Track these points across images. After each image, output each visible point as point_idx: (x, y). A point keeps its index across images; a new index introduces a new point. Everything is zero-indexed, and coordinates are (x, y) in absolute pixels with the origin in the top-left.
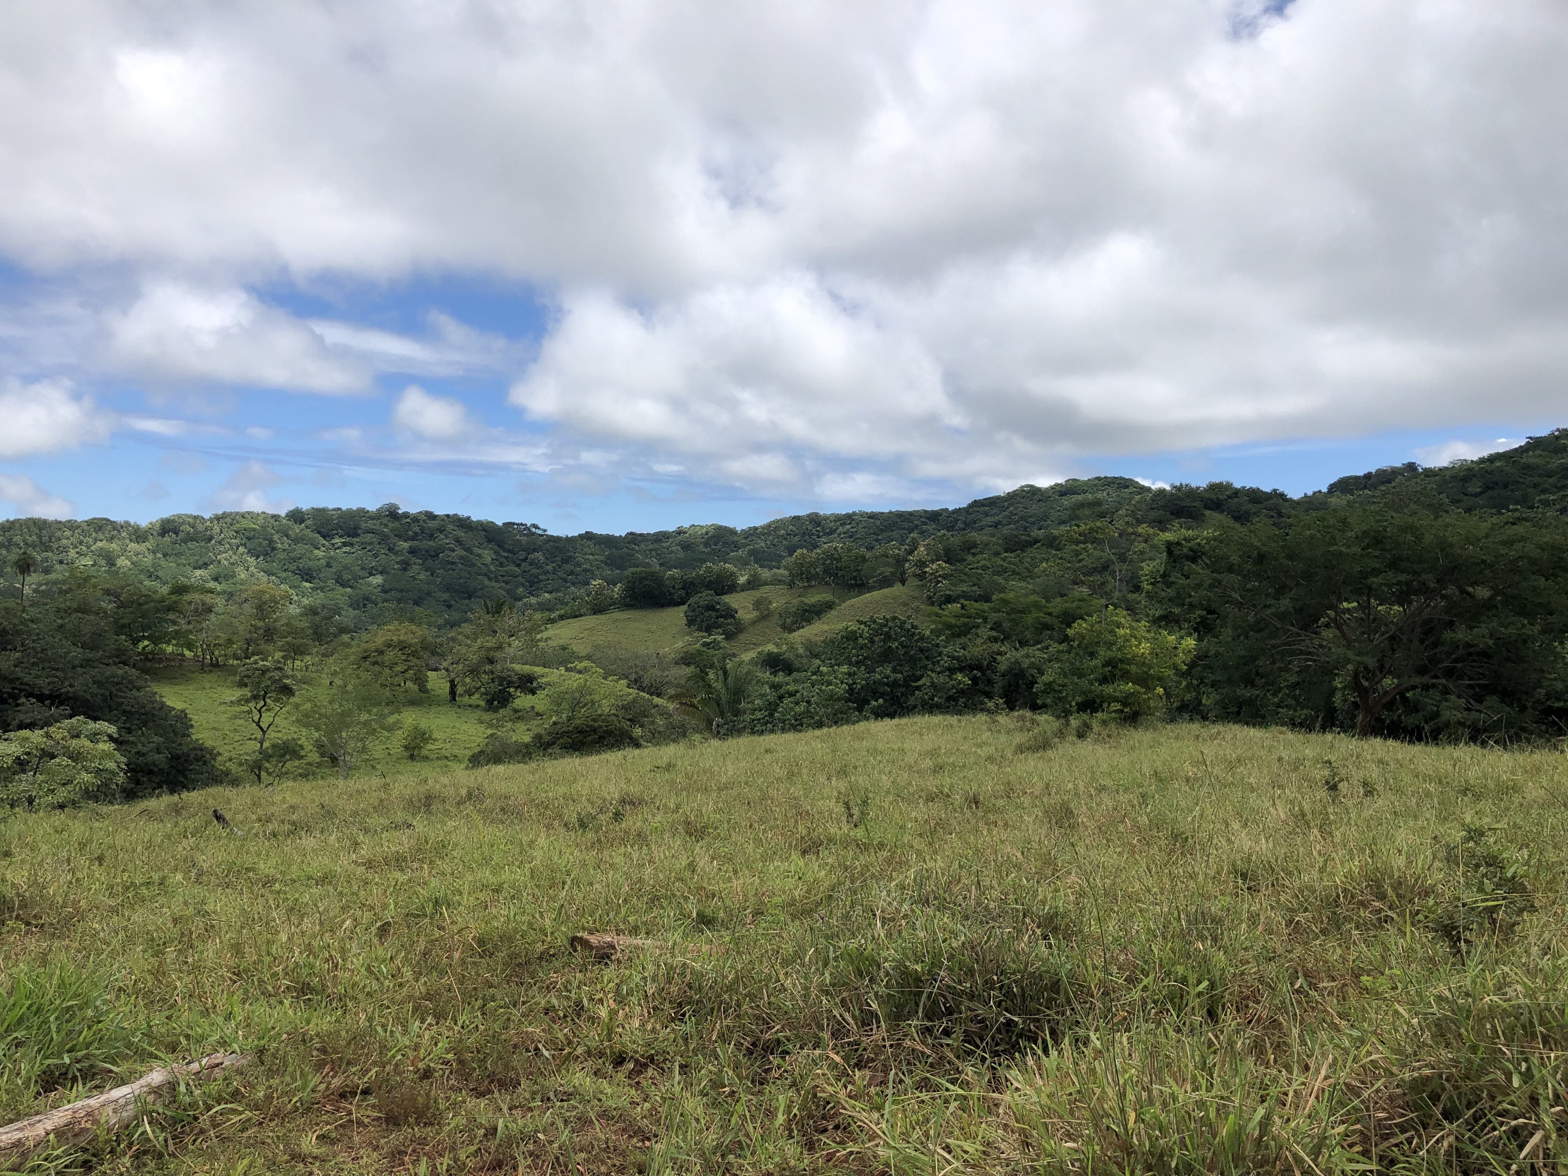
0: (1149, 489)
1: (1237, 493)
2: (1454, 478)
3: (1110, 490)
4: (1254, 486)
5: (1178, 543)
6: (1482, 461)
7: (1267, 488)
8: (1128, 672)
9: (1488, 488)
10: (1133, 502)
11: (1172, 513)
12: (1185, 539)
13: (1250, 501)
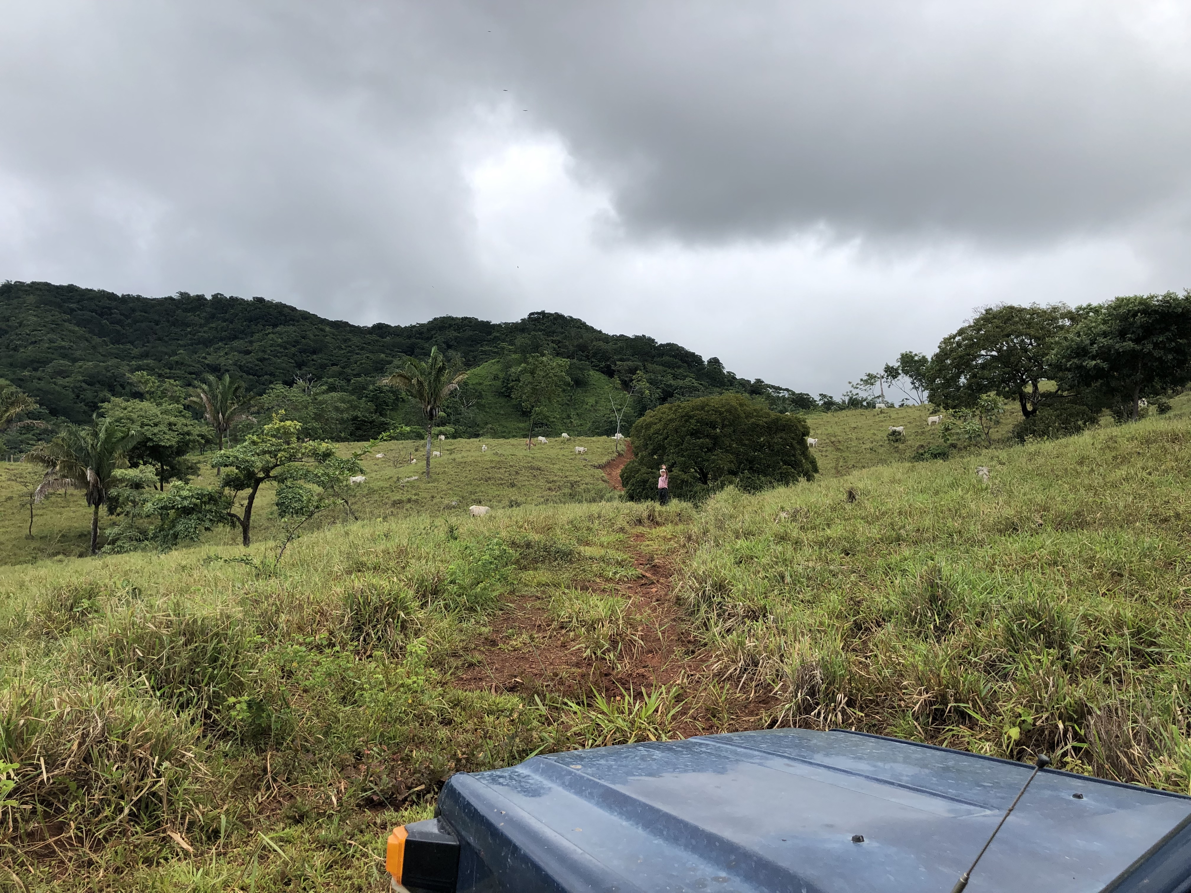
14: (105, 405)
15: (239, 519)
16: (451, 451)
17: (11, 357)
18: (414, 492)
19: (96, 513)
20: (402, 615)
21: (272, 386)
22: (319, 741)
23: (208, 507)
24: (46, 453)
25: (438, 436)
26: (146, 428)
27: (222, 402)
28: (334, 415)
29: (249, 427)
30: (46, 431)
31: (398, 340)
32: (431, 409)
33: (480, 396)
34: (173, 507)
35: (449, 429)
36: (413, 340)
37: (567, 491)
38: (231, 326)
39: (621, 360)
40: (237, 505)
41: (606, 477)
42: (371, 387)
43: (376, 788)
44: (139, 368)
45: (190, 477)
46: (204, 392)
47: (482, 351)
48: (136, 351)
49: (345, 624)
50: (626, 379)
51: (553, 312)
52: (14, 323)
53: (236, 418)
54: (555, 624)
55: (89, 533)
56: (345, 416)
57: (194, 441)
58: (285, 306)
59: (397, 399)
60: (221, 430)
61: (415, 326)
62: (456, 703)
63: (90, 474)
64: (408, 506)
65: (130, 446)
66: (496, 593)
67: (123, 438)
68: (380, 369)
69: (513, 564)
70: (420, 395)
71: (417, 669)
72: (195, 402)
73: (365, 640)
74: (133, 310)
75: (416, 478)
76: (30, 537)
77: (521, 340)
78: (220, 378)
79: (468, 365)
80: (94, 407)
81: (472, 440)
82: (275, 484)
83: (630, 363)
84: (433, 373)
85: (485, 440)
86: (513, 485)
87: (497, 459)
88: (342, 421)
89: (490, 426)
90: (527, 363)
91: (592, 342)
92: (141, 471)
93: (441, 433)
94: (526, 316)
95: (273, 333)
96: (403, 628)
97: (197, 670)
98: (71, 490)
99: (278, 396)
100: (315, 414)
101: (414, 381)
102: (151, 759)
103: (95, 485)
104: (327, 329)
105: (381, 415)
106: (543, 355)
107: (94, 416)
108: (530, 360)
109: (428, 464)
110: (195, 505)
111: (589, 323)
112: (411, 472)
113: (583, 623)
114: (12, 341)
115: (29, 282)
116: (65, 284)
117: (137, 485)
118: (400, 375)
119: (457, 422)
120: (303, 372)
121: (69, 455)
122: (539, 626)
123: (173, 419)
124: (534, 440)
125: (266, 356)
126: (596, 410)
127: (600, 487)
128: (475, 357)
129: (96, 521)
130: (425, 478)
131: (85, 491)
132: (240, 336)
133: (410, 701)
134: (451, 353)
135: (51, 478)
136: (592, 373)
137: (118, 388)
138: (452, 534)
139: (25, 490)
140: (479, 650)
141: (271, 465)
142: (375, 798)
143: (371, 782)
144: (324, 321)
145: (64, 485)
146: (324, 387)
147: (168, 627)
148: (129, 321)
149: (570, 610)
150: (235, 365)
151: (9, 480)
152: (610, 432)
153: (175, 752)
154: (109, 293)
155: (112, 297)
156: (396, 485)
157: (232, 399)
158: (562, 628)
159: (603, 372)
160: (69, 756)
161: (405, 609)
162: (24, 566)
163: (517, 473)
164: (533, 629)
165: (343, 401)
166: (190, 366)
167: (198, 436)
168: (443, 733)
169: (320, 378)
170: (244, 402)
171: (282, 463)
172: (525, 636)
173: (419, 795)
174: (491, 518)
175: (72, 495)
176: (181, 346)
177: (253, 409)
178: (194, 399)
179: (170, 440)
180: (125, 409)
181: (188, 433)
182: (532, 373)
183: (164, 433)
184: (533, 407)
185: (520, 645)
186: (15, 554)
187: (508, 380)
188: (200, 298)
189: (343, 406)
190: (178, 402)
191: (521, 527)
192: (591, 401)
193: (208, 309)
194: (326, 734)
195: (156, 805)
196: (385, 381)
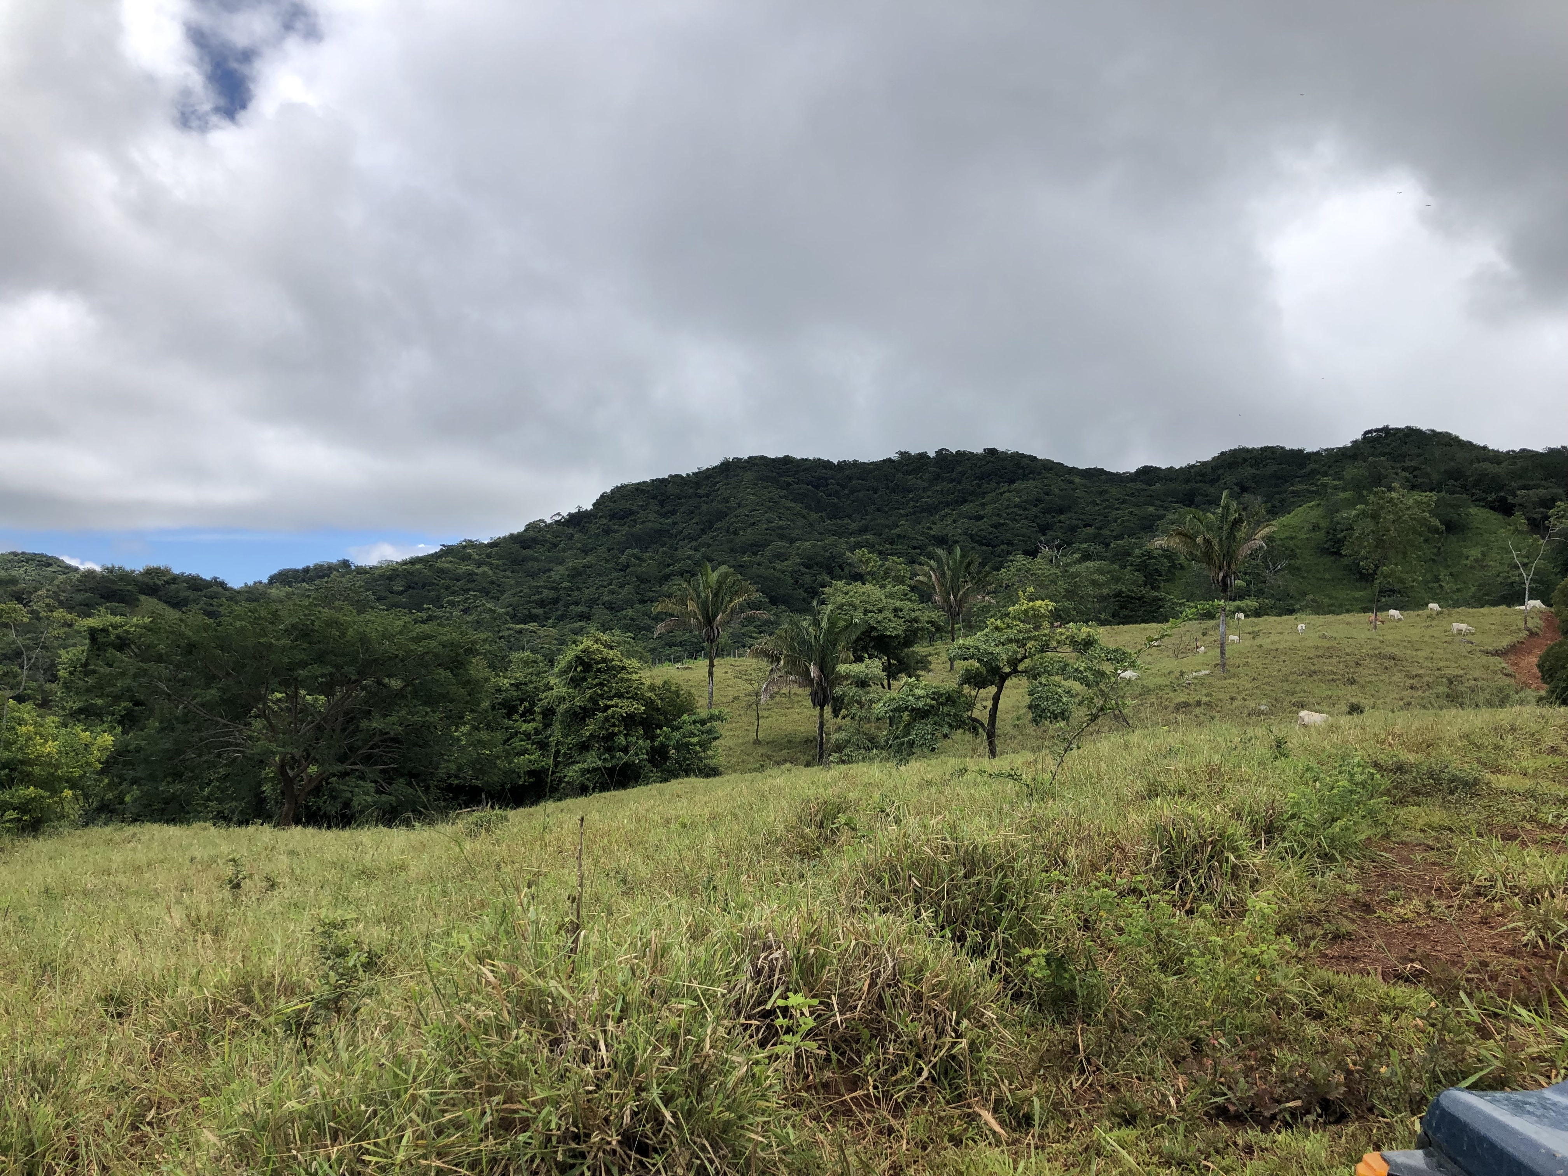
0: (76, 570)
1: (175, 579)
2: (381, 576)
3: (29, 568)
4: (194, 573)
5: (103, 630)
6: (405, 563)
7: (207, 576)
8: (29, 774)
9: (409, 587)
10: (56, 582)
11: (102, 597)
12: (112, 625)
13: (189, 588)
14: (826, 590)
15: (982, 725)
16: (1255, 635)
17: (732, 541)
18: (1204, 692)
19: (821, 715)
20: (1232, 858)
21: (1011, 558)
22: (1138, 1018)
23: (946, 709)
24: (770, 646)
25: (1234, 613)
26: (870, 615)
27: (952, 580)
28: (1090, 591)
29: (985, 609)
30: (767, 622)
31: (1172, 486)
32: (1224, 577)
33: (1293, 556)
34: (906, 708)
35: (1251, 603)
36: (1192, 485)
37: (1442, 689)
38: (960, 487)
39: (1524, 487)
40: (978, 705)
41: (1510, 669)
42: (1137, 552)
43: (1230, 1095)
44: (859, 546)
45: (920, 672)
46: (932, 569)
47: (1293, 492)
48: (854, 526)
49: (1153, 864)
50: (1535, 516)
51: (1402, 426)
52: (733, 504)
53: (970, 599)
54: (1465, 888)
55: (815, 738)
56: (1105, 591)
57: (922, 629)
58: (1023, 456)
59: (1173, 566)
60: (953, 614)
61: (1194, 466)
62: (1327, 990)
63: (813, 670)
64: (1198, 710)
65: (854, 637)
66: (1363, 837)
67: (847, 627)
68: (1149, 527)
69: (1382, 795)
70: (1208, 557)
71: (1264, 935)
72: (922, 582)
73: (1181, 888)
74: (850, 479)
75: (1207, 672)
76: (757, 742)
77: (1351, 471)
78: (950, 552)
79: (1273, 512)
80: (814, 593)
81: (1284, 618)
82: (1024, 681)
83: (1542, 492)
84: (1226, 527)
85: (1304, 616)
86: (1352, 682)
87: (1325, 643)
88: (1102, 598)
89: (1312, 597)
90: (1367, 504)
91: (1472, 463)
92: (866, 666)
93: (1239, 609)
94: (1359, 436)
95: (1008, 491)
96: (1235, 877)
97: (982, 909)
98: (795, 689)
99: (1019, 570)
100: (1066, 590)
101: (1199, 540)
102: (948, 1013)
103: (820, 683)
104: (1077, 480)
105: (1153, 588)
106: (1390, 489)
107: (815, 604)
108: (1372, 498)
109: (1223, 653)
110: (932, 706)
111: (1464, 437)
112: (1198, 664)
113: (1514, 890)
114: (732, 524)
115: (746, 458)
116: (781, 456)
117: (863, 683)
118: (1180, 534)
119: (1260, 593)
120: (1048, 537)
121: (792, 648)
122: (1438, 889)
123: (898, 604)
124: (1381, 615)
125: (1002, 521)
126: (1483, 567)
127: (1500, 684)
128: (1282, 501)
129: (822, 725)
130: (1219, 672)
131: (809, 690)
132: (970, 498)
133: (1258, 979)
134: (1246, 497)
135: (776, 676)
136: (1473, 510)
137: (837, 570)
138: (1279, 747)
139: (750, 688)
140: (1346, 917)
141: (1019, 656)
142: (1231, 1108)
143: (1221, 1083)
144: (1073, 471)
145: (788, 683)
146: (1076, 556)
147: (944, 853)
148: (846, 491)
149: (1490, 869)
150: (966, 534)
151: (736, 677)
152: (1514, 597)
153: (973, 1008)
154: (824, 461)
155: (827, 465)
156: (1178, 682)
157: (965, 576)
158: (1479, 894)
159: (1492, 508)
160: (860, 998)
161: (1234, 849)
162: (754, 774)
163: (1357, 664)
164: (1429, 893)
165: (1100, 571)
166: (913, 539)
167: (928, 622)
168: (1313, 1029)
169: (1070, 544)
170: (980, 580)
171: (1031, 656)
172: (1417, 903)
173: (1293, 1112)
174: (1332, 728)
175: (795, 694)
176: (903, 516)
177: (989, 588)
178: (921, 578)
179: (895, 628)
180: (847, 594)
181: (916, 620)
182: (1375, 517)
183: (890, 620)
184: (1377, 567)
185: (1410, 915)
186: (743, 762)
187: (1335, 530)
188: (923, 456)
189: (1102, 578)
190: (902, 583)
191: (1382, 743)
192: (1475, 553)
193: (932, 469)
194: (1147, 1011)
195: (956, 1071)
196: (1160, 542)
